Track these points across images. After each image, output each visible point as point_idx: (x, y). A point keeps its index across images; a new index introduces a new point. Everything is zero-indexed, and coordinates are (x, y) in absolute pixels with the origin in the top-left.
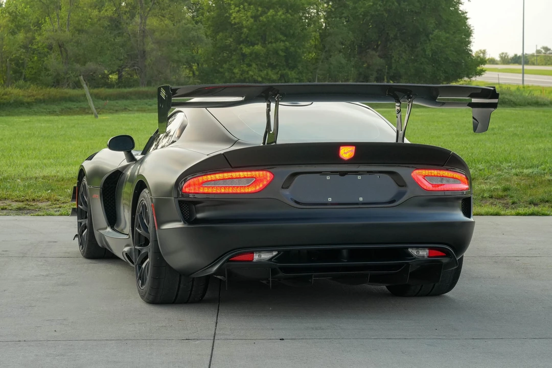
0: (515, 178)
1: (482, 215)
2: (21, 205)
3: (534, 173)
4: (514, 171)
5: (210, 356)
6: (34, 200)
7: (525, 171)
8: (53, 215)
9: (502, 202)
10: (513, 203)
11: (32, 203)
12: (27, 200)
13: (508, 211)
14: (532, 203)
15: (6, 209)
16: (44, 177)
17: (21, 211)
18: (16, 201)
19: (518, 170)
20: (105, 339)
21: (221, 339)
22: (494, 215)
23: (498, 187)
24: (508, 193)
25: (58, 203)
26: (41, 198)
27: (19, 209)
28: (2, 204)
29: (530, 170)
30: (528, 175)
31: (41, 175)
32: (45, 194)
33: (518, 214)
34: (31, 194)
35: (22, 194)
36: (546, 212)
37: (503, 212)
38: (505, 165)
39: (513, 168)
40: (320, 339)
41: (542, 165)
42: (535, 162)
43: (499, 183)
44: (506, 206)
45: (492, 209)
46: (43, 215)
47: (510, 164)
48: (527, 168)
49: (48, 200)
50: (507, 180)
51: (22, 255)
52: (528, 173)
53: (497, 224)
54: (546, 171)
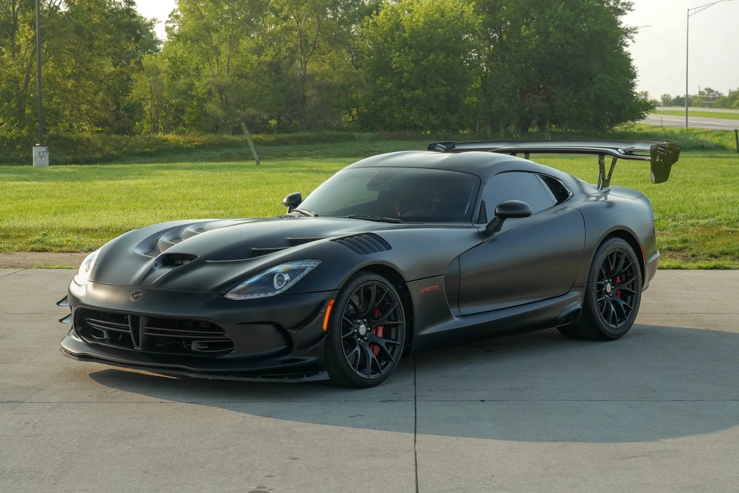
0: (691, 228)
3: (710, 223)
4: (690, 222)
5: (414, 418)
7: (701, 221)
9: (681, 254)
10: (693, 256)
13: (689, 265)
14: (711, 256)
19: (694, 221)
21: (422, 400)
22: (676, 269)
23: (676, 239)
24: (687, 244)
29: (707, 221)
30: (704, 226)
33: (700, 268)
36: (728, 265)
37: (684, 266)
38: (680, 215)
39: (689, 218)
40: (520, 400)
41: (718, 215)
42: (711, 212)
43: (676, 235)
44: (686, 259)
45: (674, 263)
47: (685, 214)
48: (703, 218)
50: (684, 231)
52: (704, 223)
53: (680, 279)
54: (723, 221)
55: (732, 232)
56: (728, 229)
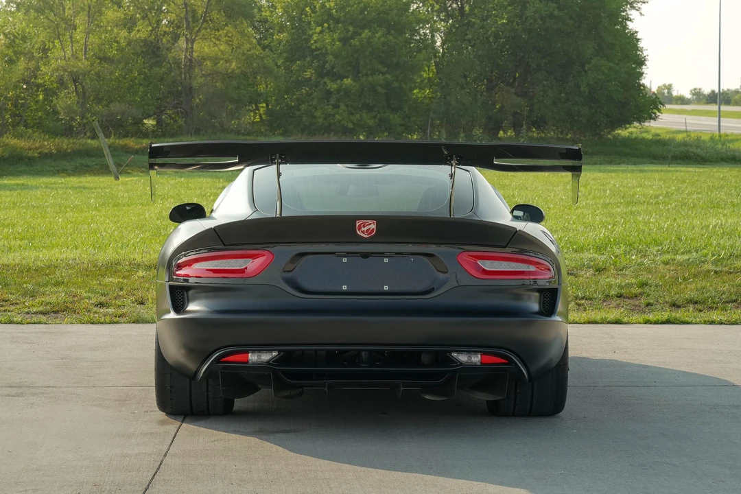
0: (661, 267)
1: (595, 322)
3: (691, 260)
4: (663, 258)
7: (679, 257)
9: (632, 303)
10: (648, 305)
13: (636, 317)
14: (675, 306)
19: (668, 257)
22: (613, 323)
23: (633, 281)
24: (646, 289)
29: (686, 257)
30: (681, 264)
33: (647, 322)
36: (687, 319)
37: (626, 320)
38: (654, 249)
39: (663, 253)
41: (704, 248)
43: (637, 277)
44: (635, 309)
45: (612, 316)
47: (660, 248)
48: (682, 253)
50: (649, 271)
52: (682, 260)
53: (612, 337)
54: (709, 257)
55: (716, 272)
56: (713, 268)
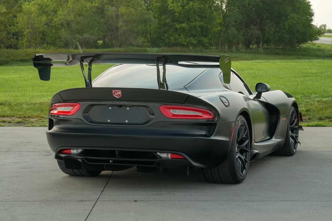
0: (316, 103)
2: (20, 120)
3: (329, 100)
4: (317, 99)
5: (90, 211)
6: (29, 117)
7: (324, 99)
8: (36, 126)
9: (303, 118)
10: (309, 119)
11: (27, 119)
12: (25, 117)
13: (304, 124)
14: (321, 119)
15: (11, 122)
16: (40, 104)
17: (19, 124)
18: (19, 118)
19: (319, 99)
20: (35, 200)
21: (101, 201)
23: (304, 109)
24: (309, 113)
25: (42, 119)
26: (33, 116)
27: (18, 123)
28: (10, 120)
29: (327, 99)
30: (325, 102)
31: (39, 102)
32: (36, 114)
33: (308, 126)
34: (29, 113)
35: (23, 113)
36: (325, 125)
38: (313, 96)
39: (318, 97)
40: (158, 201)
42: (331, 94)
46: (30, 126)
47: (316, 95)
48: (325, 97)
49: (37, 117)
50: (311, 105)
51: (8, 150)
52: (325, 100)
